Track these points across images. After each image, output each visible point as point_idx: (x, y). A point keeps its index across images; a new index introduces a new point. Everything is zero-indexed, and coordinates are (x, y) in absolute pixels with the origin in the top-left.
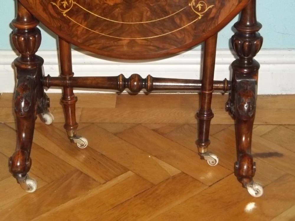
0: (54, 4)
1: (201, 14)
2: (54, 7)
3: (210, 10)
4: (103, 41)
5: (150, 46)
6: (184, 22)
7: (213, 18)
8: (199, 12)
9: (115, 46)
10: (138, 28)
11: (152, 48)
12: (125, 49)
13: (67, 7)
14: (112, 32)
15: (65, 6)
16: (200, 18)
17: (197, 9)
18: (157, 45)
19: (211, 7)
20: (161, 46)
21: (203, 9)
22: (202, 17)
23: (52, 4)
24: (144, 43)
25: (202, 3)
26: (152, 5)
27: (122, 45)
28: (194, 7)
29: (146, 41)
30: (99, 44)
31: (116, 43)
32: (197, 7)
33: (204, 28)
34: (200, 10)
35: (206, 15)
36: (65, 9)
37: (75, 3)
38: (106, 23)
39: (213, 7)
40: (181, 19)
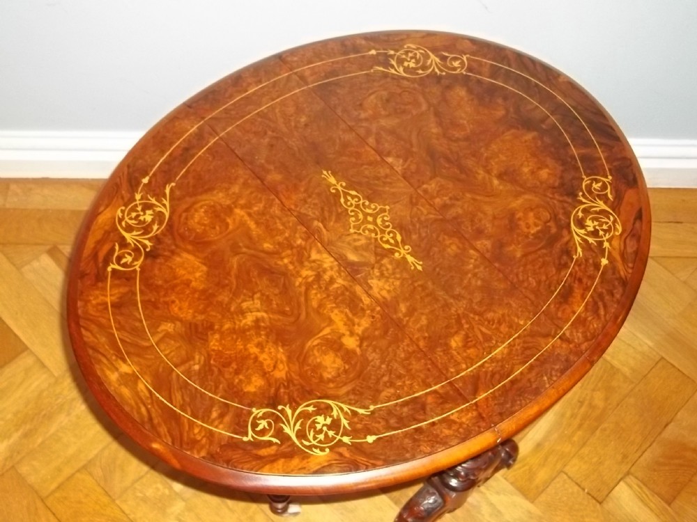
0: (117, 247)
1: (252, 437)
2: (112, 250)
3: (270, 444)
4: (103, 340)
5: (145, 405)
6: (220, 423)
7: (260, 458)
8: (253, 430)
9: (108, 359)
10: (161, 370)
11: (143, 410)
12: (113, 377)
13: (125, 265)
14: (128, 340)
15: (124, 261)
16: (245, 439)
17: (255, 425)
18: (154, 415)
19: (275, 440)
20: (156, 421)
21: (263, 432)
22: (249, 442)
23: (115, 245)
24: (142, 394)
25: (269, 424)
26: (212, 362)
27: (117, 369)
28: (255, 418)
29: (148, 395)
30: (96, 337)
31: (114, 358)
32: (259, 422)
33: (234, 457)
34: (258, 429)
35: (257, 445)
36: (119, 264)
37: (138, 269)
38: (137, 324)
39: (276, 443)
40: (222, 416)
